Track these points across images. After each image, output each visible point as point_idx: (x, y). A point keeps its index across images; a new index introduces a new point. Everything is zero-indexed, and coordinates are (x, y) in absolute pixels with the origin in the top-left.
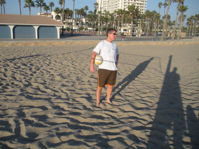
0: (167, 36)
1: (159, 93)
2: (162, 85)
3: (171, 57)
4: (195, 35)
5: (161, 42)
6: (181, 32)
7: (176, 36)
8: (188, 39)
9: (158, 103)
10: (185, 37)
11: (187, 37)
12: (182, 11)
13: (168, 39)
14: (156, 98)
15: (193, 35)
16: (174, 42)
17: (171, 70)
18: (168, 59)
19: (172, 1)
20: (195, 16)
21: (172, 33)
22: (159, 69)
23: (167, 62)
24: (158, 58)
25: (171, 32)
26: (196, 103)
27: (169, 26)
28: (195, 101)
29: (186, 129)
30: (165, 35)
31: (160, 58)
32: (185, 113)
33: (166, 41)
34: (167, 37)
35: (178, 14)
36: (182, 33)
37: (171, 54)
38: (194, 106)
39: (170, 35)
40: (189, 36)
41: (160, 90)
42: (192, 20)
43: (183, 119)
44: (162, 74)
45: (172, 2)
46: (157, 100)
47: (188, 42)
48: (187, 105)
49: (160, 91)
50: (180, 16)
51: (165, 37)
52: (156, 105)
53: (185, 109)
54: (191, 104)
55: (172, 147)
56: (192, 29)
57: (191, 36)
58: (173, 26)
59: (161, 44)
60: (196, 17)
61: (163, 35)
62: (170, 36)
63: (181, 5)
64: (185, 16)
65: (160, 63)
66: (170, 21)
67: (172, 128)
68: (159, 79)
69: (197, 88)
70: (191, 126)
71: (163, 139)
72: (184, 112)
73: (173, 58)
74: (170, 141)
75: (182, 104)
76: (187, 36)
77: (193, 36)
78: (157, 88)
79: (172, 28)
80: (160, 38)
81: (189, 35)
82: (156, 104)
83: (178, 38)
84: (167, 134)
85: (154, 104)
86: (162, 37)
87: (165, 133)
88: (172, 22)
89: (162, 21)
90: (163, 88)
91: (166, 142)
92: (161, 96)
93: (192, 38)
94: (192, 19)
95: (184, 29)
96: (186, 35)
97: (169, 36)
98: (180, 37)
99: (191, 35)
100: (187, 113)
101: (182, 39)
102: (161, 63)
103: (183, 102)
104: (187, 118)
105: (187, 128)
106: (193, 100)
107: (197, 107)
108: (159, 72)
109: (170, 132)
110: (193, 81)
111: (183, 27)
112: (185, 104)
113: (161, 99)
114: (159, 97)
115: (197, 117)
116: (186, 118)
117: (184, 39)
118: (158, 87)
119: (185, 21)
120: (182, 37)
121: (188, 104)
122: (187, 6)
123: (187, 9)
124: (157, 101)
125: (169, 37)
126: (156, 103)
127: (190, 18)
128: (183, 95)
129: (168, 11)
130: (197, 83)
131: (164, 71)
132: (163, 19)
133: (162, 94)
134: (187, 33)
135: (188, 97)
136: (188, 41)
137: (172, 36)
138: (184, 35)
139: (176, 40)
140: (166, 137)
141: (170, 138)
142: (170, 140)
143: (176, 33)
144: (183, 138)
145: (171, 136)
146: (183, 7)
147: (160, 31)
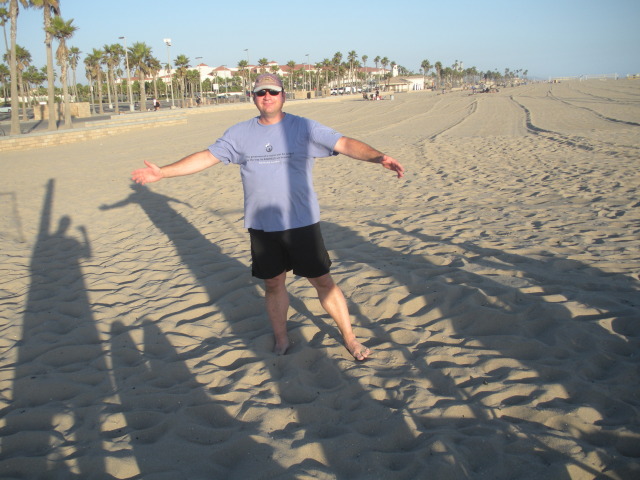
0: (33, 117)
1: (22, 310)
2: (27, 281)
3: (50, 186)
4: (117, 109)
5: (13, 141)
6: (76, 101)
7: (60, 114)
8: (98, 123)
9: (19, 344)
10: (90, 115)
11: (95, 115)
12: (59, 37)
13: (35, 126)
14: (10, 330)
15: (111, 107)
16: (57, 135)
17: (54, 227)
18: (42, 192)
19: (19, 4)
20: (103, 50)
21: (46, 107)
22: (13, 231)
23: (39, 202)
24: (7, 194)
25: (45, 103)
26: (134, 308)
27: (33, 86)
28: (132, 305)
29: (112, 395)
30: (25, 115)
31: (13, 195)
32: (107, 348)
33: (30, 134)
34: (31, 121)
35: (49, 45)
36: (78, 104)
37: (52, 176)
38: (128, 321)
39: (42, 114)
40: (102, 114)
41: (22, 299)
42: (100, 61)
43: (103, 369)
44: (24, 245)
45: (21, 6)
46: (16, 334)
47: (98, 131)
48: (110, 322)
49: (23, 303)
50: (58, 52)
51: (25, 121)
52: (15, 351)
53: (105, 337)
54: (120, 317)
55: (72, 462)
56: (105, 89)
57: (105, 111)
58: (45, 84)
59: (16, 144)
60: (109, 55)
61: (15, 116)
62: (42, 117)
63: (53, 15)
64: (75, 51)
65: (15, 211)
66: (33, 69)
67: (69, 406)
68: (16, 264)
69: (133, 264)
70: (125, 378)
71: (43, 450)
72: (104, 344)
73: (58, 186)
74: (65, 448)
75: (93, 322)
76: (94, 111)
77: (111, 111)
78: (15, 295)
79: (43, 92)
80: (8, 128)
81: (101, 109)
82: (15, 346)
83: (68, 120)
84: (57, 429)
85: (5, 350)
86: (14, 122)
87: (49, 428)
88: (40, 71)
89: (6, 68)
90: (33, 289)
91: (52, 456)
92: (26, 319)
93: (108, 117)
94: (97, 59)
95: (82, 93)
96: (91, 110)
97: (38, 117)
98: (73, 117)
99: (106, 109)
100: (112, 347)
101: (81, 124)
102: (19, 209)
103: (98, 316)
104: (114, 362)
105: (115, 390)
106: (126, 304)
107: (138, 320)
108: (16, 240)
109: (64, 422)
110: (122, 245)
111: (79, 86)
112: (104, 320)
113: (27, 327)
114: (19, 321)
115: (141, 347)
116: (109, 360)
117: (87, 123)
118: (14, 291)
119: (78, 65)
120: (82, 115)
121: (114, 320)
122: (72, 21)
123: (73, 29)
124: (17, 337)
125: (41, 121)
126: (14, 343)
127: (92, 57)
128: (94, 298)
129: (13, 36)
130: (133, 251)
131: (31, 234)
132: (6, 64)
133: (29, 311)
134: (93, 104)
135: (110, 300)
136: (100, 128)
137: (47, 118)
138: (84, 109)
139: (61, 130)
140: (53, 440)
141: (66, 438)
142: (68, 444)
143: (59, 107)
144: (103, 422)
145: (69, 432)
146: (59, 23)
147: (6, 102)
